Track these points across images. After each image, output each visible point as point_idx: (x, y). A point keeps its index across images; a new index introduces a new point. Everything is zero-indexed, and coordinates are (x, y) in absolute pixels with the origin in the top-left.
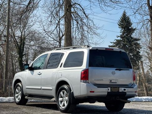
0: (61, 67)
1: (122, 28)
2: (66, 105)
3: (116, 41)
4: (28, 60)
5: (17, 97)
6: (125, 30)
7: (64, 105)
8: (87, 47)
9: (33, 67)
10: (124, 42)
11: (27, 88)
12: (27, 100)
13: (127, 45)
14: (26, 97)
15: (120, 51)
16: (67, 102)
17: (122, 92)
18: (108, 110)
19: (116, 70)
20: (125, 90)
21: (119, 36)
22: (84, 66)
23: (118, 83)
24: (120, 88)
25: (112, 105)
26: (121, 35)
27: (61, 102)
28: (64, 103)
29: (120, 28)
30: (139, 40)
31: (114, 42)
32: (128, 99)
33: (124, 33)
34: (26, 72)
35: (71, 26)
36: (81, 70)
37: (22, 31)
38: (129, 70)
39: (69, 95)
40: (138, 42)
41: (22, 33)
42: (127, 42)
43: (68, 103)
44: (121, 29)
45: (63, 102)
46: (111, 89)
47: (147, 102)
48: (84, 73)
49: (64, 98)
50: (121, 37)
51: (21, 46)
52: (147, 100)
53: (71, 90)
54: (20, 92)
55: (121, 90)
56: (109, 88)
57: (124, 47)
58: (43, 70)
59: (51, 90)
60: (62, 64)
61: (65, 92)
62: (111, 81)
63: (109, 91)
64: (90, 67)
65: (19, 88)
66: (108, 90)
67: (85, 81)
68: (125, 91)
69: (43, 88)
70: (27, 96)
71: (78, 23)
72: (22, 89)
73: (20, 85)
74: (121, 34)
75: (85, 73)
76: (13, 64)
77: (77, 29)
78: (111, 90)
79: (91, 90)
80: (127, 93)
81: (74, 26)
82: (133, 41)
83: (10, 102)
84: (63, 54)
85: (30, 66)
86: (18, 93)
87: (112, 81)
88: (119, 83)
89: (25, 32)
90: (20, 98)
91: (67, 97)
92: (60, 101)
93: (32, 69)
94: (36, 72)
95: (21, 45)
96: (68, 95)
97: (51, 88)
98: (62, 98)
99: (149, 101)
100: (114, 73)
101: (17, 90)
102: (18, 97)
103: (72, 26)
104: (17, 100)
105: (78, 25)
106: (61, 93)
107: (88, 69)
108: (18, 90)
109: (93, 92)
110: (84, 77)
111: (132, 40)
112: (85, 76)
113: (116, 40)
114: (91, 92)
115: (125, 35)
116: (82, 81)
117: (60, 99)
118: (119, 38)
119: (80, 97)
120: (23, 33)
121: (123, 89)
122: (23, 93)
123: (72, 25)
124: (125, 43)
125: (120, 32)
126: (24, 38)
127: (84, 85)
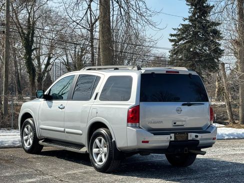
0: (95, 99)
1: (192, 5)
2: (104, 160)
3: (181, 27)
4: (39, 57)
5: (26, 140)
6: (196, 9)
7: (101, 160)
8: (137, 69)
9: (51, 94)
10: (195, 27)
11: (42, 129)
12: (42, 146)
13: (199, 33)
14: (40, 142)
15: (190, 74)
16: (105, 155)
17: (193, 140)
18: (169, 164)
19: (183, 105)
20: (197, 136)
21: (186, 19)
22: (133, 101)
23: (185, 126)
24: (189, 134)
25: (177, 157)
26: (189, 17)
27: (97, 154)
28: (101, 156)
29: (188, 5)
30: (219, 24)
31: (179, 28)
32: (202, 150)
33: (194, 14)
34: (39, 103)
35: (109, 13)
36: (128, 107)
37: (29, 11)
38: (203, 104)
39: (109, 145)
40: (218, 28)
41: (29, 13)
42: (199, 28)
43: (107, 156)
44: (189, 7)
45: (99, 156)
46: (175, 135)
47: (231, 139)
48: (132, 111)
49: (101, 149)
50: (191, 19)
51: (28, 35)
52: (232, 137)
53: (111, 138)
54: (32, 134)
55: (192, 136)
56: (173, 135)
57: (195, 37)
58: (66, 101)
59: (81, 134)
60: (97, 94)
61: (103, 140)
62: (175, 123)
63: (173, 139)
64: (141, 103)
65: (29, 126)
66: (171, 137)
67: (134, 124)
68: (197, 139)
69: (67, 130)
70: (41, 140)
71: (120, 6)
72: (34, 129)
73: (31, 122)
74: (191, 15)
75: (135, 112)
76: (16, 62)
77: (119, 17)
78: (175, 139)
79: (145, 139)
80: (201, 142)
81: (114, 12)
82: (209, 27)
83: (14, 147)
84: (98, 78)
85: (45, 93)
86: (27, 135)
87: (177, 124)
88: (188, 125)
89: (34, 12)
90: (31, 142)
91: (106, 148)
92: (95, 153)
93: (49, 98)
94: (56, 103)
95: (29, 33)
96: (107, 146)
97: (80, 132)
98: (98, 149)
99: (234, 139)
100: (179, 111)
101: (26, 129)
102: (28, 141)
103: (112, 13)
104: (27, 146)
105: (120, 10)
106: (97, 141)
107: (139, 106)
108: (28, 129)
109: (147, 142)
110: (132, 118)
111: (208, 24)
112: (134, 116)
113: (182, 25)
114: (143, 142)
115: (196, 17)
116: (130, 124)
117: (95, 150)
118: (187, 22)
119: (126, 149)
120: (32, 14)
121: (193, 135)
122: (36, 135)
123: (111, 10)
124: (197, 30)
125: (189, 12)
126: (34, 23)
127: (132, 131)
